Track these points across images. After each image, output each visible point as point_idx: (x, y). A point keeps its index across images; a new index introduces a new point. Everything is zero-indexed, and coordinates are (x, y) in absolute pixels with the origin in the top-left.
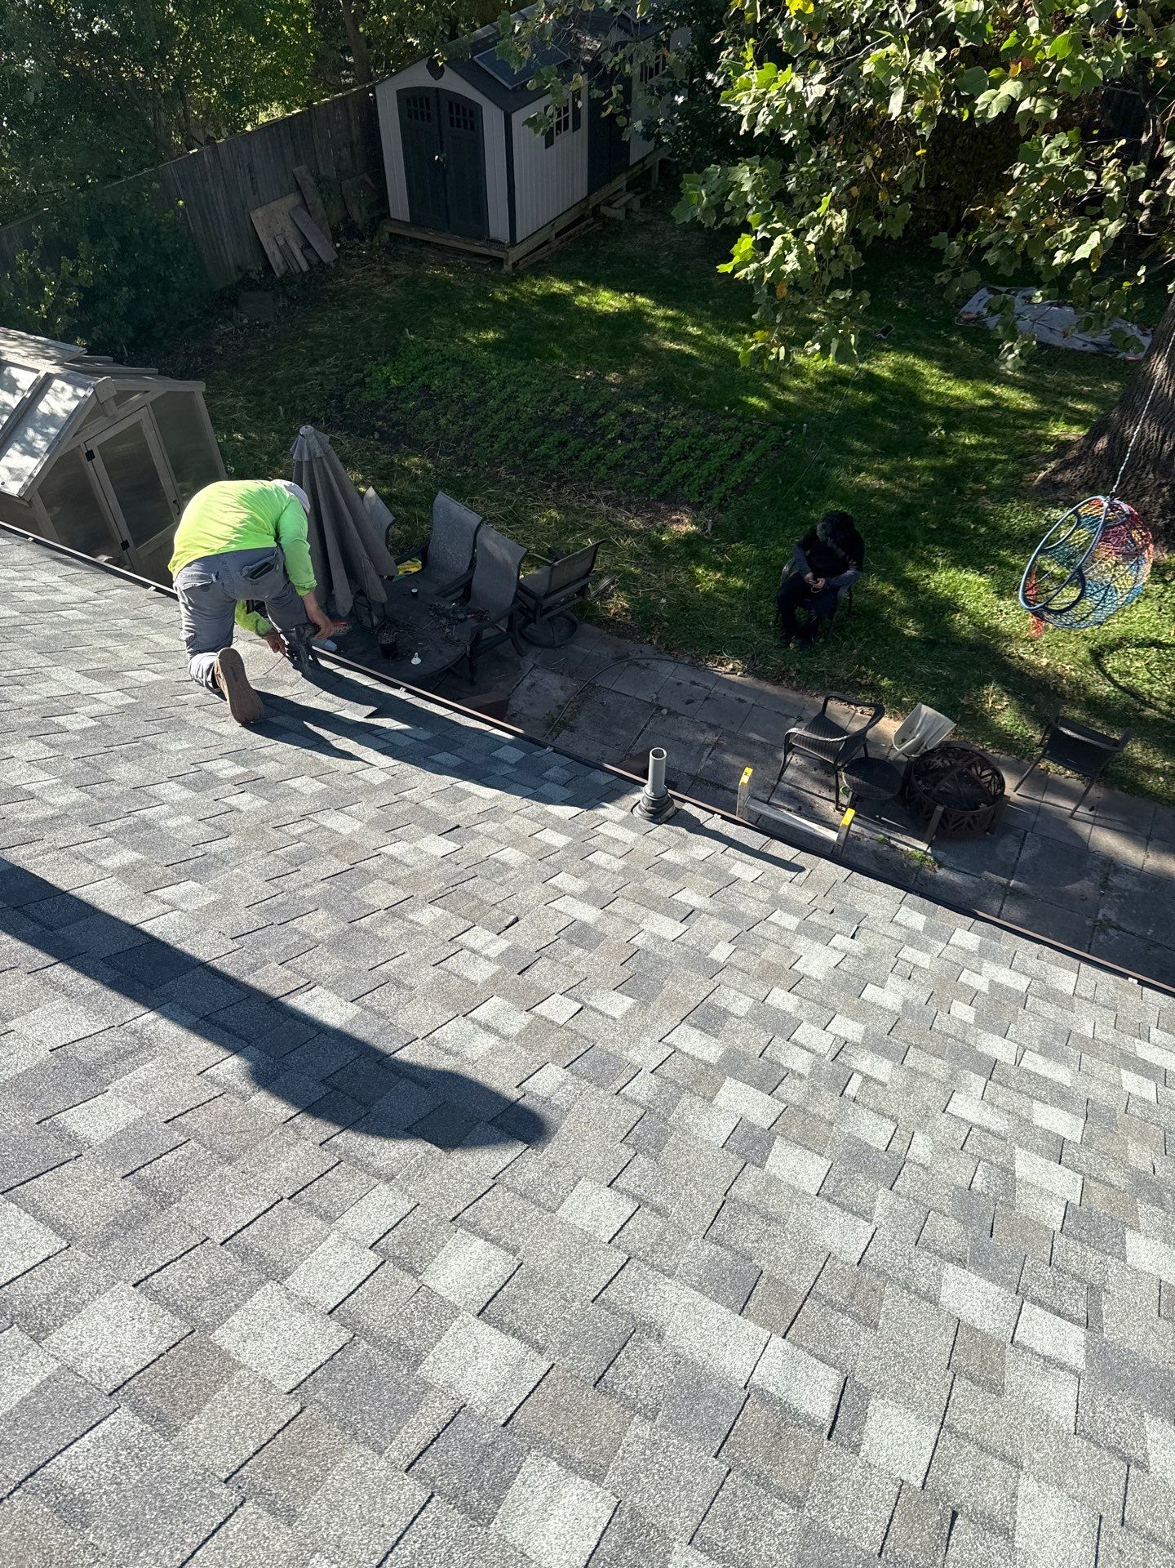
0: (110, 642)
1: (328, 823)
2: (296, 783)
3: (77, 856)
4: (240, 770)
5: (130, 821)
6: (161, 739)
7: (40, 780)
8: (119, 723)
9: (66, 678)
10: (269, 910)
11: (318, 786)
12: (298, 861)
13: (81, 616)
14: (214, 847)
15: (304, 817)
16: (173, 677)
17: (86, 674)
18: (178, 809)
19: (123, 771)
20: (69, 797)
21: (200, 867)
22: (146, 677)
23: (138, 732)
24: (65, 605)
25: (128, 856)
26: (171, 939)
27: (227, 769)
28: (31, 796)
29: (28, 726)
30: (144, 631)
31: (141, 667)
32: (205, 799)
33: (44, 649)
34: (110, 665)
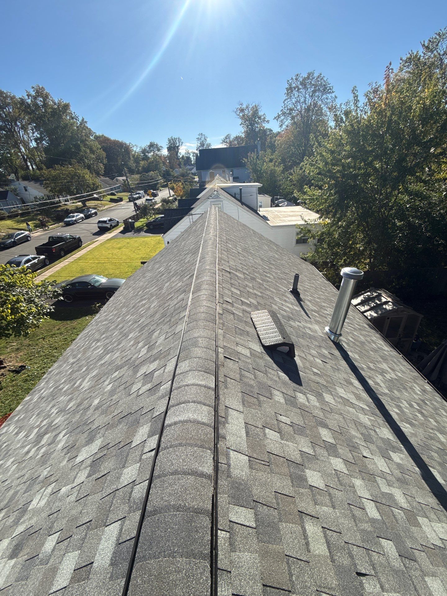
0: (393, 363)
1: (438, 434)
2: (431, 420)
3: (389, 404)
4: (418, 408)
5: (397, 404)
6: (403, 390)
7: (382, 385)
8: (395, 381)
9: (385, 366)
10: (424, 444)
11: (436, 424)
12: (432, 438)
13: (387, 354)
14: (413, 421)
15: (432, 429)
16: (405, 378)
17: (389, 367)
18: (406, 408)
19: (396, 392)
20: (386, 391)
21: (411, 424)
22: (400, 375)
23: (398, 386)
24: (384, 350)
25: (398, 411)
26: (406, 434)
27: (416, 406)
28: (381, 386)
29: (380, 372)
30: (399, 364)
31: (398, 372)
32: (412, 410)
33: (382, 357)
34: (393, 368)
